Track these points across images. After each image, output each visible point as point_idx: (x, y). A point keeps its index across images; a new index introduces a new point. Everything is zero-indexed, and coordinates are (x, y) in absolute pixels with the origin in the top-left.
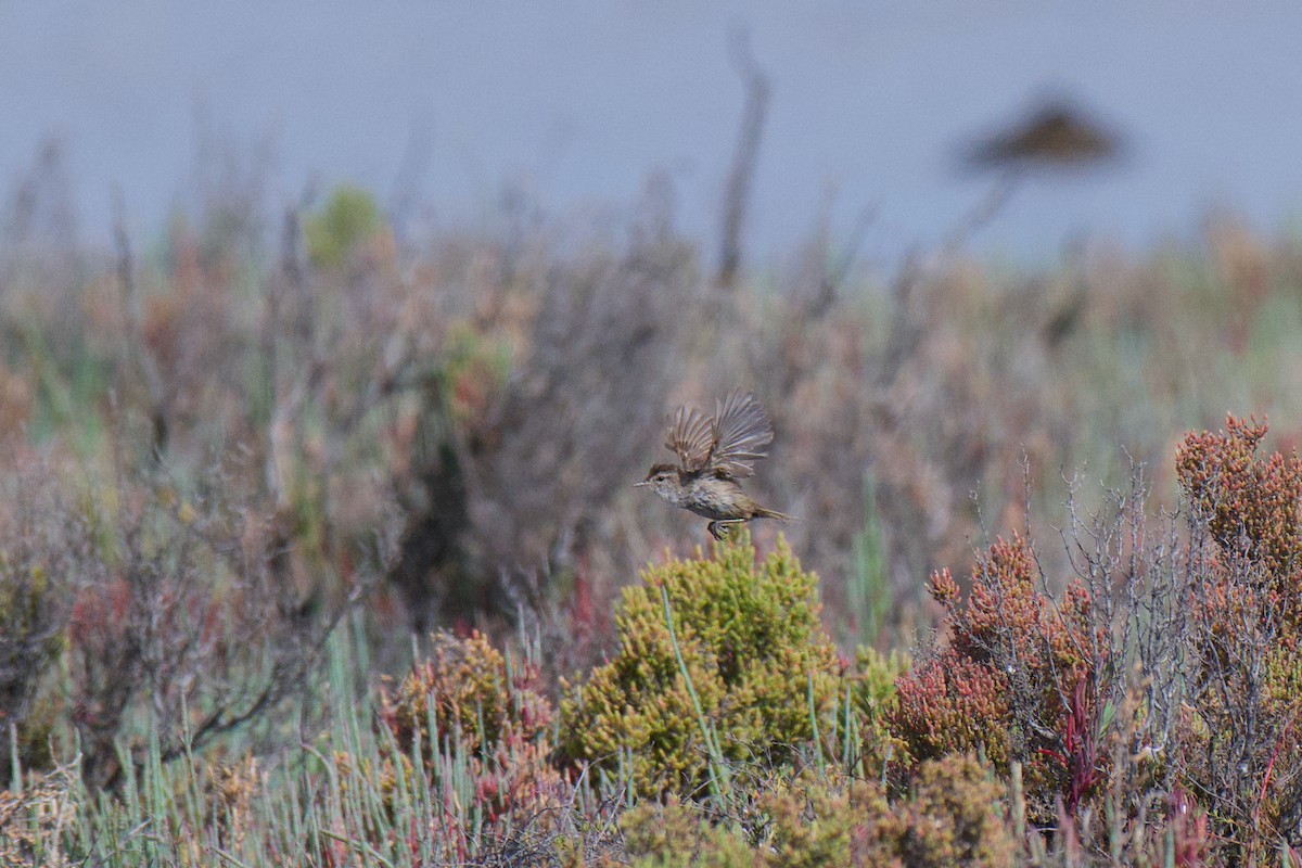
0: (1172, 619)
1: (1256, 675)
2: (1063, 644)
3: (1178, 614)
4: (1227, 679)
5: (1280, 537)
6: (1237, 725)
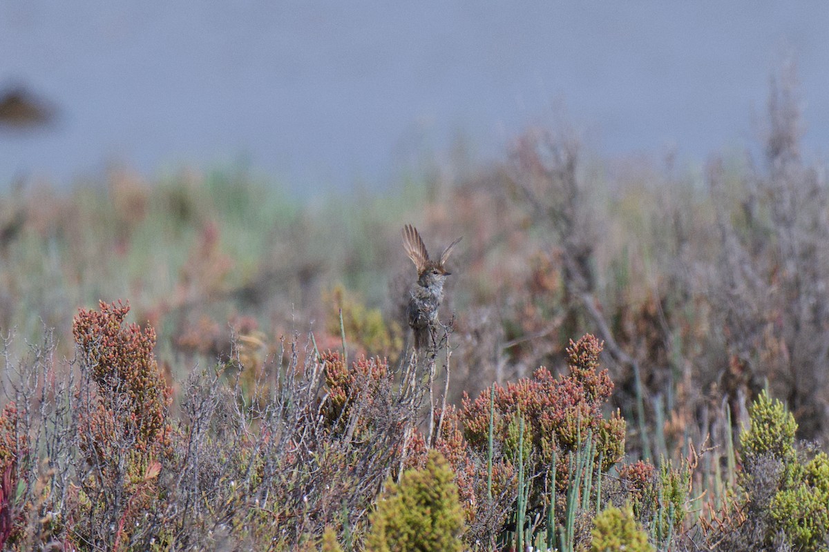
0: (68, 429)
1: (121, 468)
3: (72, 427)
4: (102, 469)
5: (138, 378)
6: (108, 500)
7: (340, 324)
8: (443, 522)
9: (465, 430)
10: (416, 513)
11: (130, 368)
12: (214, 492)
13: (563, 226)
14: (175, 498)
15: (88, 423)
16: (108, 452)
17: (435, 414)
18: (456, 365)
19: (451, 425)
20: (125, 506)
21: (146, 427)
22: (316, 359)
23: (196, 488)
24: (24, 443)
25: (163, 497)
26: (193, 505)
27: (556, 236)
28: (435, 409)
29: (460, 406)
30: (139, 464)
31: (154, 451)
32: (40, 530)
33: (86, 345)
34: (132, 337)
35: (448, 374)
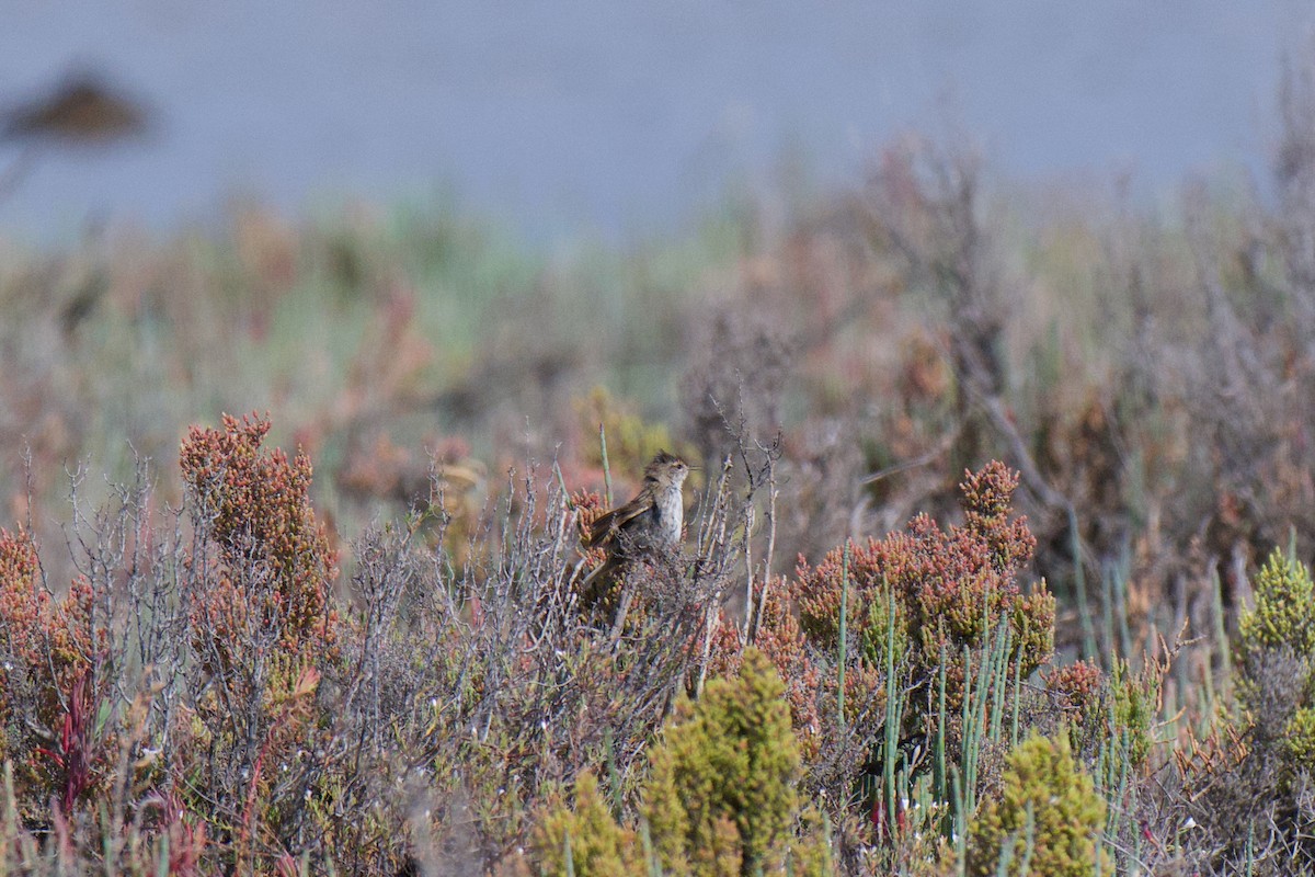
0: (174, 618)
1: (258, 678)
2: (65, 641)
3: (180, 613)
4: (228, 681)
5: (284, 536)
6: (238, 729)
7: (602, 448)
8: (767, 760)
9: (802, 615)
10: (724, 748)
11: (272, 520)
12: (405, 716)
13: (954, 290)
14: (343, 726)
15: (205, 609)
16: (237, 655)
17: (755, 590)
18: (787, 513)
19: (780, 608)
20: (264, 739)
21: (298, 613)
22: (563, 505)
23: (377, 710)
24: (102, 640)
25: (325, 724)
26: (372, 737)
27: (943, 306)
28: (755, 581)
29: (793, 577)
30: (287, 673)
31: (310, 652)
32: (130, 779)
33: (202, 483)
34: (274, 470)
35: (774, 526)
